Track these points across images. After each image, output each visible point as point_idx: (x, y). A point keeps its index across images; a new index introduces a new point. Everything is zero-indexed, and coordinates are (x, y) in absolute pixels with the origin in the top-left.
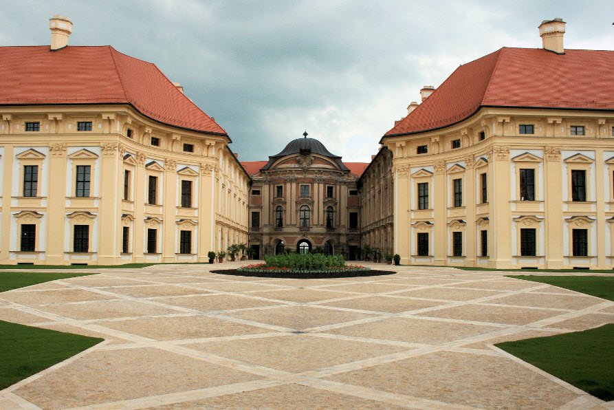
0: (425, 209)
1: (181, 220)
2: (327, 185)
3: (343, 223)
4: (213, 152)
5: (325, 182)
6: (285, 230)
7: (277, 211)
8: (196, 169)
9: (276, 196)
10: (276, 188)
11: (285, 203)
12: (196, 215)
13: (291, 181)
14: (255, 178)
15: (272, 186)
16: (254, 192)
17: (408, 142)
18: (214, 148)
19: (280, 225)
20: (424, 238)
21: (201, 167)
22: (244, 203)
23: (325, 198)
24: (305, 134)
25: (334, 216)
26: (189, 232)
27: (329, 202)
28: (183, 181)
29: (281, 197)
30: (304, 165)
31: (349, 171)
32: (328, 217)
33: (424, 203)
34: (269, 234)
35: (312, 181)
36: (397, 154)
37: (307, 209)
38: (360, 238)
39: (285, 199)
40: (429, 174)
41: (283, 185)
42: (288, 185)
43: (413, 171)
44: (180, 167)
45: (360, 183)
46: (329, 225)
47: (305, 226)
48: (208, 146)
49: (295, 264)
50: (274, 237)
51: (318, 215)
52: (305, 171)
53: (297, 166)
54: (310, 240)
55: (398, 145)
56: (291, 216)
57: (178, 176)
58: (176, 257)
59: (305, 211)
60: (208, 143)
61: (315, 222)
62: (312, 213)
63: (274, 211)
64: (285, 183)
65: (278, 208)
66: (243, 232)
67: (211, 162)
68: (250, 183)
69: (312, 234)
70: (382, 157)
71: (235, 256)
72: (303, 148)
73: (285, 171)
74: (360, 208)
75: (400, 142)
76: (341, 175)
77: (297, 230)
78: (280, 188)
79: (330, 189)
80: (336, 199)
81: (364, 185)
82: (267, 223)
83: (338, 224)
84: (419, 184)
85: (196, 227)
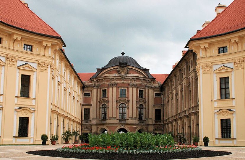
0: (226, 98)
1: (20, 108)
2: (139, 89)
3: (150, 116)
4: (49, 52)
5: (137, 87)
6: (108, 121)
7: (102, 108)
8: (35, 66)
9: (102, 97)
10: (102, 91)
11: (109, 102)
12: (34, 104)
13: (113, 86)
14: (86, 84)
15: (99, 90)
16: (86, 94)
17: (210, 44)
18: (50, 49)
19: (105, 118)
20: (226, 123)
21: (39, 64)
22: (78, 101)
23: (137, 98)
24: (123, 54)
25: (144, 112)
26: (27, 119)
27: (140, 101)
28: (22, 75)
29: (106, 97)
30: (123, 74)
31: (155, 79)
32: (140, 112)
33: (226, 94)
34: (96, 125)
35: (128, 86)
36: (200, 54)
37: (125, 106)
38: (163, 127)
39: (109, 99)
40: (230, 70)
41: (107, 89)
42: (111, 89)
43: (215, 67)
44: (20, 63)
45: (162, 88)
46: (140, 118)
47: (123, 119)
48: (45, 47)
49: (122, 144)
50: (100, 127)
51: (132, 110)
52: (123, 78)
53: (117, 75)
54: (127, 129)
55: (202, 46)
56: (113, 111)
57: (18, 71)
58: (14, 139)
59: (123, 107)
60: (45, 44)
61: (131, 116)
62: (128, 109)
63: (100, 108)
64: (108, 88)
65: (103, 105)
66: (77, 122)
67: (48, 60)
68: (83, 88)
69: (128, 124)
70: (185, 62)
71: (69, 140)
72: (122, 62)
73: (108, 79)
74: (162, 106)
75: (204, 44)
76: (148, 82)
77: (117, 121)
78: (104, 91)
79: (141, 92)
80: (145, 99)
81: (166, 89)
82: (95, 117)
83: (147, 117)
84: (221, 79)
85: (33, 114)
